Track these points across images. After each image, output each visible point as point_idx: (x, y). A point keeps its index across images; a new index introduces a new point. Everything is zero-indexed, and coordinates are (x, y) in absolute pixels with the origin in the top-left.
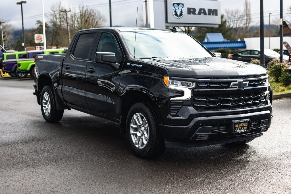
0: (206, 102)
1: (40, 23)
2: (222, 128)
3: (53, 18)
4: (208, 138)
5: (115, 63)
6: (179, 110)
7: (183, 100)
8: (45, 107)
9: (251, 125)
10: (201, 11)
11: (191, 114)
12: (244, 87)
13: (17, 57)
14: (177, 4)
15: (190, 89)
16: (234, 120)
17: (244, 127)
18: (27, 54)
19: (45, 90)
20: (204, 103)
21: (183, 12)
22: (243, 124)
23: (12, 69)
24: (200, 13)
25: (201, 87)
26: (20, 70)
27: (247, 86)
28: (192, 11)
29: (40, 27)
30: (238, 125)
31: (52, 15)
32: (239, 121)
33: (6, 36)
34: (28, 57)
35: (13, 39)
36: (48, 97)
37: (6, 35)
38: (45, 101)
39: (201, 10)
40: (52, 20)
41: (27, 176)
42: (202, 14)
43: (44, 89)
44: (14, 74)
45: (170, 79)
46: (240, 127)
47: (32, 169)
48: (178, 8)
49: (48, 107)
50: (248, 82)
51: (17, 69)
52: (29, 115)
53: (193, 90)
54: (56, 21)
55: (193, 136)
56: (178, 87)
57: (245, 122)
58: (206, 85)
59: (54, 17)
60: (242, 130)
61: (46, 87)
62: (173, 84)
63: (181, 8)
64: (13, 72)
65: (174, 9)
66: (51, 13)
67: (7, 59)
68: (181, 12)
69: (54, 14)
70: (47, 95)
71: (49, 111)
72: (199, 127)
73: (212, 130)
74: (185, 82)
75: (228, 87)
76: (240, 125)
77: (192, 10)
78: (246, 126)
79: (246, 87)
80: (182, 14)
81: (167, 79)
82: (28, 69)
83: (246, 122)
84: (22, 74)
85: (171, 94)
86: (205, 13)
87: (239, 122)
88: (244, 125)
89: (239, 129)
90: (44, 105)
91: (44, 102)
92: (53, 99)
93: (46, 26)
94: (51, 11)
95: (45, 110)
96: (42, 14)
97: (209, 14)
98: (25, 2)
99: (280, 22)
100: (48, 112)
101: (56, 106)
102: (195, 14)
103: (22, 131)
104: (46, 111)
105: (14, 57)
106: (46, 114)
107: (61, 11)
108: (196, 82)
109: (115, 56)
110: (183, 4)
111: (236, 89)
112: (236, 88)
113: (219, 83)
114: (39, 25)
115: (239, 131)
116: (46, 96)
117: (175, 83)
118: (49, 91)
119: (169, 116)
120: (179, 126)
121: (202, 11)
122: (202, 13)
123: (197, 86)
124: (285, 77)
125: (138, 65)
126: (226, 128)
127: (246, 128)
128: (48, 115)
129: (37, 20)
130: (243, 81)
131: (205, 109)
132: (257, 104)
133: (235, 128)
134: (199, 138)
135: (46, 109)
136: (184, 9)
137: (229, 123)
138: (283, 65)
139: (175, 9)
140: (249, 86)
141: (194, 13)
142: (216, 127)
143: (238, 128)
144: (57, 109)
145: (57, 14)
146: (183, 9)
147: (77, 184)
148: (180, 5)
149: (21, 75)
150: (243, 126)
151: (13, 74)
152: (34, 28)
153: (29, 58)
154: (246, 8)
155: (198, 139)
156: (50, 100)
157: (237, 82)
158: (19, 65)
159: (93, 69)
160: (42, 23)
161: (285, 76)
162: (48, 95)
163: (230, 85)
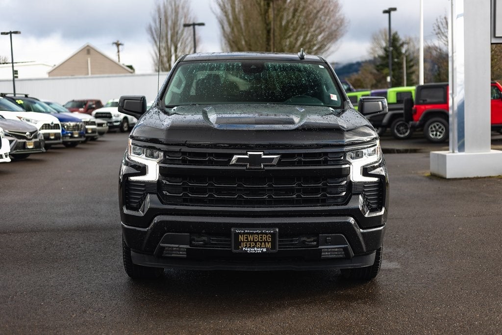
2: (214, 240)
6: (141, 198)
7: (145, 183)
11: (150, 209)
12: (265, 166)
15: (157, 162)
16: (234, 227)
17: (261, 242)
20: (179, 189)
27: (275, 163)
30: (245, 238)
32: (248, 230)
46: (251, 241)
53: (161, 166)
57: (263, 234)
58: (181, 158)
60: (256, 249)
72: (165, 233)
73: (191, 242)
75: (227, 164)
76: (250, 238)
78: (268, 242)
79: (274, 166)
83: (266, 234)
87: (246, 231)
88: (261, 239)
89: (248, 245)
98: (395, 9)
108: (163, 151)
111: (245, 168)
112: (246, 166)
115: (250, 250)
126: (221, 241)
127: (269, 245)
130: (262, 153)
133: (240, 243)
137: (225, 232)
140: (280, 163)
143: (246, 244)
150: (258, 241)
157: (246, 154)
163: (230, 160)
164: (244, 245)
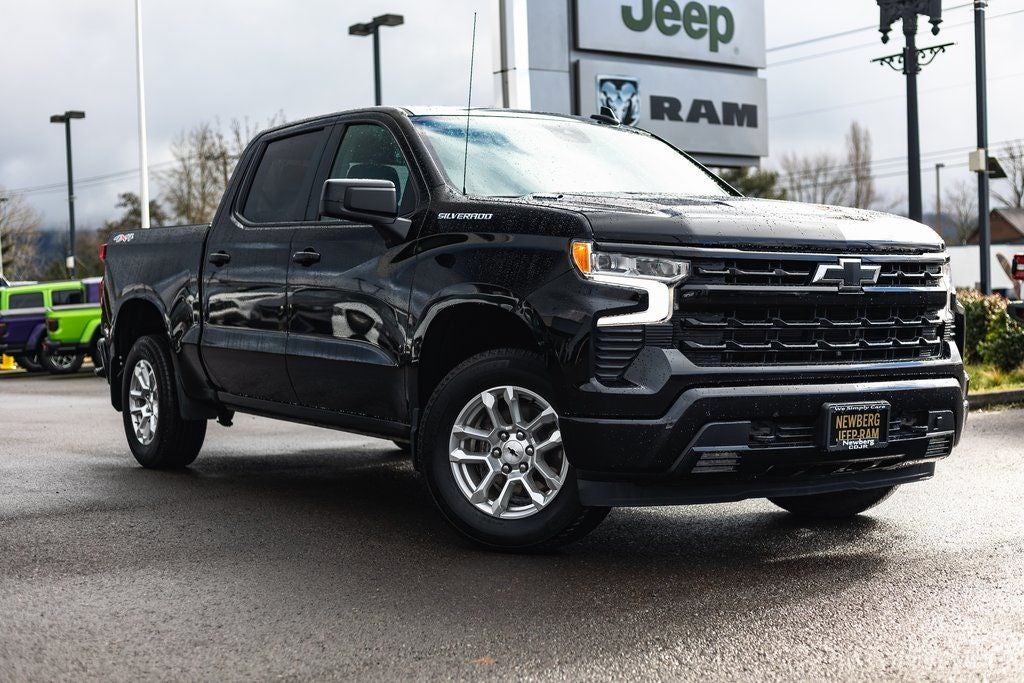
0: (727, 335)
1: (133, 203)
2: (787, 432)
3: (178, 182)
4: (736, 467)
5: (395, 215)
6: (631, 360)
7: (643, 327)
8: (139, 414)
9: (892, 426)
10: (700, 108)
11: (673, 377)
12: (863, 285)
13: (48, 299)
14: (613, 81)
15: (669, 285)
16: (832, 402)
17: (866, 429)
18: (84, 288)
19: (139, 350)
20: (720, 336)
21: (636, 110)
22: (865, 420)
23: (29, 343)
24: (694, 117)
25: (710, 278)
26: (58, 343)
27: (875, 280)
28: (667, 109)
29: (133, 217)
30: (845, 421)
31: (175, 171)
32: (850, 406)
33: (13, 249)
34: (87, 298)
35: (37, 259)
36: (151, 377)
37: (11, 246)
38: (139, 394)
39: (697, 104)
40: (174, 191)
41: (60, 595)
42: (703, 121)
43: (135, 348)
44: (35, 360)
45: (596, 249)
46: (852, 428)
47: (79, 579)
48: (619, 98)
49: (149, 414)
50: (878, 268)
51: (46, 339)
52: (81, 452)
53: (679, 290)
54: (189, 193)
55: (682, 456)
56: (625, 277)
57: (870, 411)
58: (728, 272)
59: (181, 181)
60: (860, 442)
61: (143, 340)
62: (606, 266)
63: (628, 96)
64: (31, 354)
65: (602, 101)
66: (170, 163)
67: (11, 306)
68: (629, 111)
69: (181, 170)
70: (145, 371)
71: (153, 427)
72: (706, 423)
73: (752, 438)
74: (652, 260)
75: (807, 281)
76: (852, 421)
77: (666, 105)
78: (875, 427)
79: (872, 285)
80: (633, 117)
81: (586, 250)
82: (86, 338)
83: (874, 411)
84: (65, 360)
85: (600, 304)
86: (712, 118)
87: (849, 408)
88: (867, 423)
89: (848, 435)
90: (133, 408)
91: (134, 397)
92: (168, 383)
93: (153, 214)
94: (173, 159)
95: (138, 423)
96: (141, 169)
97: (728, 121)
98: (81, 115)
99: (979, 160)
100: (148, 432)
101: (178, 408)
102: (680, 119)
103: (52, 488)
104: (142, 427)
105: (36, 299)
106: (141, 440)
107: (208, 158)
108: (689, 258)
109: (394, 190)
110: (634, 84)
111: (835, 289)
112: (837, 285)
113: (775, 264)
114: (130, 208)
115: (852, 444)
116: (141, 374)
117: (613, 266)
118: (153, 357)
119: (595, 382)
120: (628, 418)
121: (703, 110)
122: (703, 116)
123: (695, 275)
124: (1000, 341)
125: (477, 216)
126: (800, 432)
127: (876, 433)
128: (148, 442)
129: (123, 192)
130: (859, 261)
131: (723, 358)
132: (913, 353)
133: (835, 432)
134: (703, 463)
135: (141, 421)
136: (638, 101)
137: (812, 412)
138: (991, 304)
139: (608, 99)
140: (882, 281)
141: (674, 116)
142: (766, 426)
143: (845, 434)
144: (183, 415)
145: (193, 168)
146: (634, 99)
147: (246, 615)
148: (624, 87)
149: (61, 362)
150: (862, 427)
151: (32, 361)
152: (110, 221)
153: (88, 302)
154: (853, 152)
155: (702, 468)
156: (155, 387)
157: (838, 263)
158: (54, 325)
159: (313, 251)
160: (140, 205)
161: (1000, 336)
162: (149, 370)
163: (813, 274)
164: (843, 436)
